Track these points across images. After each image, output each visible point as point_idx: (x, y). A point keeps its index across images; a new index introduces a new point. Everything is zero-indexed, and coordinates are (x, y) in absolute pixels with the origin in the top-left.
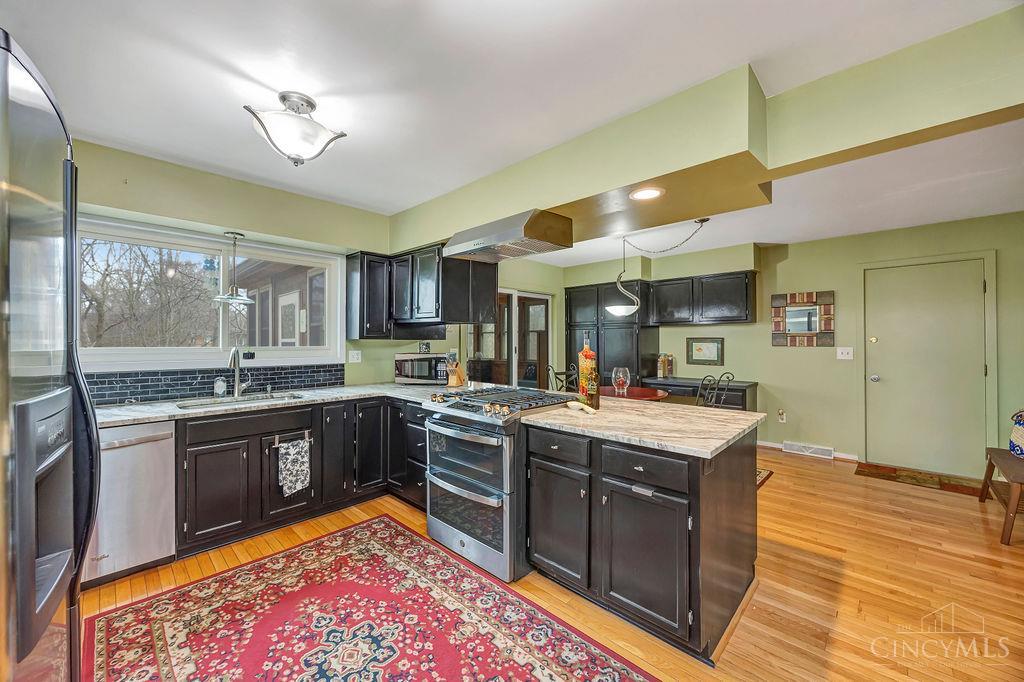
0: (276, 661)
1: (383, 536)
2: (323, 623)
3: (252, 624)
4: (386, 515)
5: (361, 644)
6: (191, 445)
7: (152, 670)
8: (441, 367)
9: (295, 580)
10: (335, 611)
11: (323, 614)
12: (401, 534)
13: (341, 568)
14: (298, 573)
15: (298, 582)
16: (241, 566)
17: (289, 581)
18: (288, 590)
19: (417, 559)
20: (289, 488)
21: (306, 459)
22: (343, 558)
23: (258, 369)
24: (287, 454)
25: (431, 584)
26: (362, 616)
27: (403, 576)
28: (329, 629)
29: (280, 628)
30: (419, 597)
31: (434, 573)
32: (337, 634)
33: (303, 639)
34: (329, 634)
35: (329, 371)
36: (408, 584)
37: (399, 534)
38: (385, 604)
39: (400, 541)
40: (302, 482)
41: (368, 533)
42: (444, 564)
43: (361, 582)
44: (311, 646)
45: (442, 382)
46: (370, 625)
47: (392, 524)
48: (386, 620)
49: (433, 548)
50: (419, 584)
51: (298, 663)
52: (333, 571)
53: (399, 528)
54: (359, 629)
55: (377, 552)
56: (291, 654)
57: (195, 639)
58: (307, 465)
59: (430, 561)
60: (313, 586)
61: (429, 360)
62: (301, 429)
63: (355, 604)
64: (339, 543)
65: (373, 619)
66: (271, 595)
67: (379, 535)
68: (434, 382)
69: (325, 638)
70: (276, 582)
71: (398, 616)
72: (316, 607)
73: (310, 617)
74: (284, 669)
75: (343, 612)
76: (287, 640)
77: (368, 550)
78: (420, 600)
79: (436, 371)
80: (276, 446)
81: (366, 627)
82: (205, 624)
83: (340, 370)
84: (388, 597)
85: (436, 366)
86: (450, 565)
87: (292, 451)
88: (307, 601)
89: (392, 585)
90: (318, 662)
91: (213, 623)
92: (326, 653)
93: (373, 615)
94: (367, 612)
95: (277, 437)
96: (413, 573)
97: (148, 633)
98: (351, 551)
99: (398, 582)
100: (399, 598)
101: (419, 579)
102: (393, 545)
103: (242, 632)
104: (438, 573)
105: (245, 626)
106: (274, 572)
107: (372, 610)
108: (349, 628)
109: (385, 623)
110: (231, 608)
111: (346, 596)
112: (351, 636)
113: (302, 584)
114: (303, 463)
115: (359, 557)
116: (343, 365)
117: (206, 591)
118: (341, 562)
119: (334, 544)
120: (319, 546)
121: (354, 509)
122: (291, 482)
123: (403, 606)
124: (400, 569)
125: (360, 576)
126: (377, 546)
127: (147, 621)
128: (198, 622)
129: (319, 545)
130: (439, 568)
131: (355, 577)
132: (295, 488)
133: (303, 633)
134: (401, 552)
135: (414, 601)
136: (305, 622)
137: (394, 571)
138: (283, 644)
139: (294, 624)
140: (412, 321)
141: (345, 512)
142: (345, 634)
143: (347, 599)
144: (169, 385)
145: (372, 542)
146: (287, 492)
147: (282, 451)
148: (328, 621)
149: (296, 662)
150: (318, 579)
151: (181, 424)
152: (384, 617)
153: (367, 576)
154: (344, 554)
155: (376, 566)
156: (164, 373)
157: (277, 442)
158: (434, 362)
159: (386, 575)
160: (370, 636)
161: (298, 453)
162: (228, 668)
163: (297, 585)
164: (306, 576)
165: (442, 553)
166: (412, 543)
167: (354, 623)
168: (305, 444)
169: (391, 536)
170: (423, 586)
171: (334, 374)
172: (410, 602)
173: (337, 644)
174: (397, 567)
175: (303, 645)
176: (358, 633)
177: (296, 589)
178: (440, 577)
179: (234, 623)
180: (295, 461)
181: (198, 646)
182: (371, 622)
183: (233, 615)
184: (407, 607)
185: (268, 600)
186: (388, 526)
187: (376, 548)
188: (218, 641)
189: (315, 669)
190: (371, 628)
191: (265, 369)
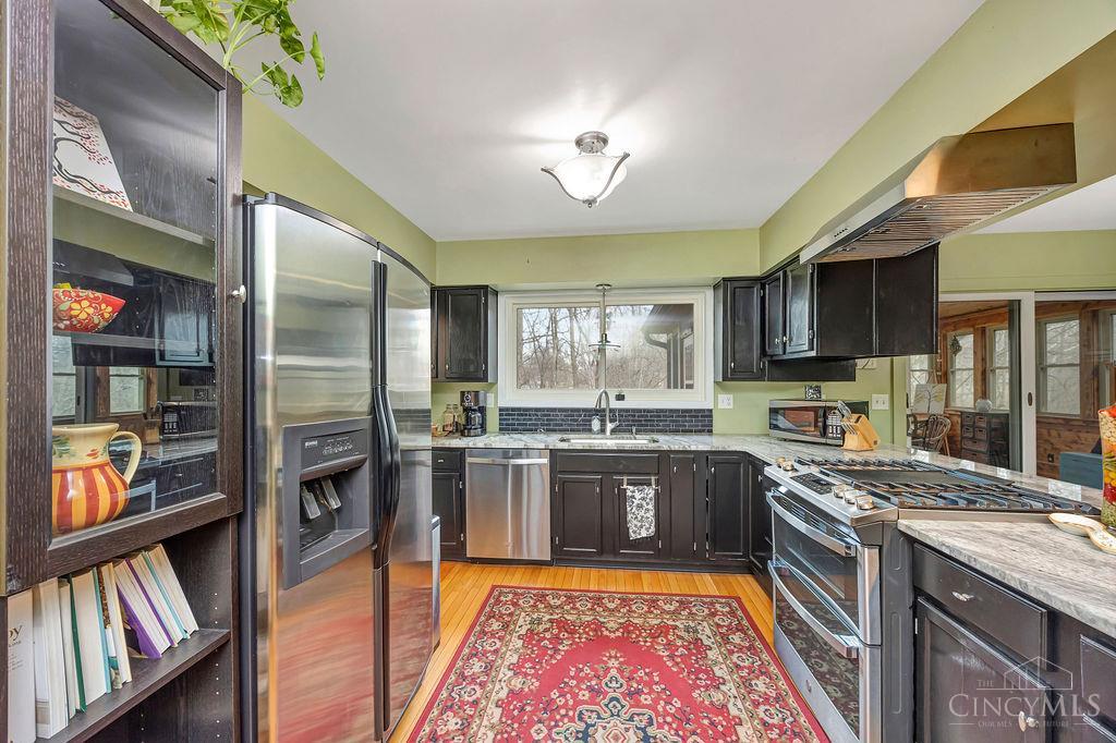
0: (562, 695)
1: (720, 622)
2: (614, 685)
3: (565, 648)
4: (738, 600)
5: (631, 731)
6: (560, 472)
7: (499, 644)
8: (833, 420)
9: (616, 626)
10: (630, 679)
11: (618, 676)
12: (742, 631)
13: (659, 637)
14: (622, 621)
15: (617, 630)
16: (588, 591)
17: (611, 625)
18: (606, 633)
19: (744, 673)
20: (634, 532)
21: (651, 507)
22: (667, 627)
23: (627, 410)
24: (633, 497)
25: (744, 716)
26: (649, 702)
27: (717, 684)
28: (614, 695)
29: (581, 666)
30: (720, 723)
31: (756, 704)
32: (618, 705)
33: (590, 689)
34: (612, 699)
35: (695, 416)
36: (717, 697)
37: (740, 629)
38: (678, 705)
39: (736, 638)
40: (647, 529)
41: (706, 611)
42: (777, 699)
43: (669, 664)
44: (592, 701)
45: (834, 442)
46: (650, 718)
47: (739, 613)
48: (669, 724)
49: (773, 669)
50: (730, 706)
51: (575, 710)
52: (651, 635)
53: (745, 622)
54: (638, 715)
55: (704, 638)
56: (574, 696)
57: (530, 637)
58: (652, 513)
59: (760, 685)
60: (626, 642)
61: (815, 409)
62: (648, 474)
63: (649, 684)
64: (672, 608)
65: (658, 714)
66: (592, 630)
67: (716, 619)
68: (823, 440)
69: (606, 701)
70: (602, 620)
71: (684, 730)
72: (616, 664)
73: (608, 670)
74: (562, 707)
75: (635, 685)
76: (580, 680)
77: (696, 631)
78: (720, 728)
79: (825, 427)
80: (625, 486)
81: (646, 717)
82: (541, 628)
83: (707, 416)
84: (687, 699)
85: (825, 417)
86: (786, 706)
87: (637, 495)
88: (613, 653)
89: (699, 687)
90: (589, 721)
91: (546, 630)
92: (599, 717)
93: (660, 708)
94: (656, 702)
95: (625, 478)
96: (730, 688)
97: (511, 615)
98: (677, 623)
99: (707, 687)
100: (697, 708)
101: (732, 700)
102: (725, 639)
103: (556, 651)
104: (762, 708)
105: (560, 647)
106: (606, 609)
107: (662, 703)
108: (632, 706)
109: (666, 727)
110: (562, 625)
111: (647, 670)
112: (627, 716)
113: (619, 634)
114: (648, 510)
115: (683, 634)
116: (711, 411)
117: (556, 600)
118: (664, 630)
119: (666, 607)
120: (653, 603)
121: (707, 577)
122: (636, 526)
123: (697, 721)
124: (718, 673)
125: (672, 657)
126: (708, 632)
127: (515, 604)
128: (539, 624)
129: (654, 601)
130: (767, 700)
131: (666, 653)
132: (640, 534)
133: (594, 683)
134: (731, 652)
135: (712, 723)
136: (601, 673)
137: (709, 672)
138: (575, 682)
139: (592, 669)
140: (785, 357)
141: (696, 576)
142: (625, 710)
143: (646, 673)
144: (563, 420)
145: (705, 624)
146: (633, 536)
147: (629, 493)
148: (618, 685)
149: (574, 708)
150: (634, 636)
151: (554, 454)
152: (669, 719)
153: (679, 660)
154: (670, 623)
155: (694, 654)
156: (561, 410)
157: (625, 483)
158: (821, 412)
159: (699, 671)
160: (643, 730)
161: (643, 499)
162: (532, 675)
163: (614, 632)
164: (626, 627)
165: (782, 683)
166: (749, 649)
167: (638, 704)
168: (650, 492)
169: (729, 627)
170: (733, 711)
171: (701, 421)
172: (706, 722)
173: (613, 715)
174: (716, 669)
175: (587, 694)
176: (636, 718)
177: (612, 635)
178: (762, 715)
179: (557, 639)
180: (640, 506)
181: (528, 644)
182: (653, 716)
183: (560, 632)
184: (701, 725)
185: (587, 633)
186: (732, 613)
187: (706, 633)
188: (540, 648)
189: (582, 726)
190: (650, 723)
191: (634, 410)
